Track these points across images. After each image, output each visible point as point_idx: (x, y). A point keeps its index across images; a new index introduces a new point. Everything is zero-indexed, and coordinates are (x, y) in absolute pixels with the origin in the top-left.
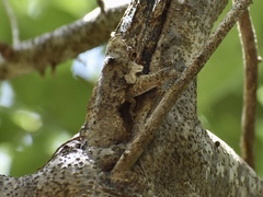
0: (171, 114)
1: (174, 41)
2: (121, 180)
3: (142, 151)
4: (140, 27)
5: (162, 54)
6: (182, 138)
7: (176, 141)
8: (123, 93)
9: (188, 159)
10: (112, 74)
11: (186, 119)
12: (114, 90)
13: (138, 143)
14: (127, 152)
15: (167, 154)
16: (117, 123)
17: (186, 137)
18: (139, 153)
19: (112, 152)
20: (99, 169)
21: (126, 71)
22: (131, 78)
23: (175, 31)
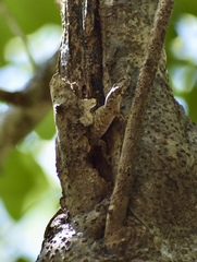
0: (146, 139)
1: (118, 53)
2: (117, 242)
3: (126, 199)
4: (79, 52)
5: (111, 75)
6: (170, 159)
7: (164, 166)
8: (86, 140)
9: (188, 179)
10: (65, 124)
11: (166, 135)
12: (74, 141)
13: (118, 192)
14: (111, 208)
15: (159, 187)
16: (92, 176)
17: (174, 156)
18: (125, 203)
19: (97, 214)
20: (90, 241)
21: (79, 113)
22: (87, 118)
23: (116, 41)
